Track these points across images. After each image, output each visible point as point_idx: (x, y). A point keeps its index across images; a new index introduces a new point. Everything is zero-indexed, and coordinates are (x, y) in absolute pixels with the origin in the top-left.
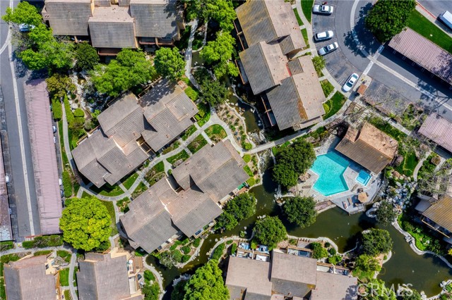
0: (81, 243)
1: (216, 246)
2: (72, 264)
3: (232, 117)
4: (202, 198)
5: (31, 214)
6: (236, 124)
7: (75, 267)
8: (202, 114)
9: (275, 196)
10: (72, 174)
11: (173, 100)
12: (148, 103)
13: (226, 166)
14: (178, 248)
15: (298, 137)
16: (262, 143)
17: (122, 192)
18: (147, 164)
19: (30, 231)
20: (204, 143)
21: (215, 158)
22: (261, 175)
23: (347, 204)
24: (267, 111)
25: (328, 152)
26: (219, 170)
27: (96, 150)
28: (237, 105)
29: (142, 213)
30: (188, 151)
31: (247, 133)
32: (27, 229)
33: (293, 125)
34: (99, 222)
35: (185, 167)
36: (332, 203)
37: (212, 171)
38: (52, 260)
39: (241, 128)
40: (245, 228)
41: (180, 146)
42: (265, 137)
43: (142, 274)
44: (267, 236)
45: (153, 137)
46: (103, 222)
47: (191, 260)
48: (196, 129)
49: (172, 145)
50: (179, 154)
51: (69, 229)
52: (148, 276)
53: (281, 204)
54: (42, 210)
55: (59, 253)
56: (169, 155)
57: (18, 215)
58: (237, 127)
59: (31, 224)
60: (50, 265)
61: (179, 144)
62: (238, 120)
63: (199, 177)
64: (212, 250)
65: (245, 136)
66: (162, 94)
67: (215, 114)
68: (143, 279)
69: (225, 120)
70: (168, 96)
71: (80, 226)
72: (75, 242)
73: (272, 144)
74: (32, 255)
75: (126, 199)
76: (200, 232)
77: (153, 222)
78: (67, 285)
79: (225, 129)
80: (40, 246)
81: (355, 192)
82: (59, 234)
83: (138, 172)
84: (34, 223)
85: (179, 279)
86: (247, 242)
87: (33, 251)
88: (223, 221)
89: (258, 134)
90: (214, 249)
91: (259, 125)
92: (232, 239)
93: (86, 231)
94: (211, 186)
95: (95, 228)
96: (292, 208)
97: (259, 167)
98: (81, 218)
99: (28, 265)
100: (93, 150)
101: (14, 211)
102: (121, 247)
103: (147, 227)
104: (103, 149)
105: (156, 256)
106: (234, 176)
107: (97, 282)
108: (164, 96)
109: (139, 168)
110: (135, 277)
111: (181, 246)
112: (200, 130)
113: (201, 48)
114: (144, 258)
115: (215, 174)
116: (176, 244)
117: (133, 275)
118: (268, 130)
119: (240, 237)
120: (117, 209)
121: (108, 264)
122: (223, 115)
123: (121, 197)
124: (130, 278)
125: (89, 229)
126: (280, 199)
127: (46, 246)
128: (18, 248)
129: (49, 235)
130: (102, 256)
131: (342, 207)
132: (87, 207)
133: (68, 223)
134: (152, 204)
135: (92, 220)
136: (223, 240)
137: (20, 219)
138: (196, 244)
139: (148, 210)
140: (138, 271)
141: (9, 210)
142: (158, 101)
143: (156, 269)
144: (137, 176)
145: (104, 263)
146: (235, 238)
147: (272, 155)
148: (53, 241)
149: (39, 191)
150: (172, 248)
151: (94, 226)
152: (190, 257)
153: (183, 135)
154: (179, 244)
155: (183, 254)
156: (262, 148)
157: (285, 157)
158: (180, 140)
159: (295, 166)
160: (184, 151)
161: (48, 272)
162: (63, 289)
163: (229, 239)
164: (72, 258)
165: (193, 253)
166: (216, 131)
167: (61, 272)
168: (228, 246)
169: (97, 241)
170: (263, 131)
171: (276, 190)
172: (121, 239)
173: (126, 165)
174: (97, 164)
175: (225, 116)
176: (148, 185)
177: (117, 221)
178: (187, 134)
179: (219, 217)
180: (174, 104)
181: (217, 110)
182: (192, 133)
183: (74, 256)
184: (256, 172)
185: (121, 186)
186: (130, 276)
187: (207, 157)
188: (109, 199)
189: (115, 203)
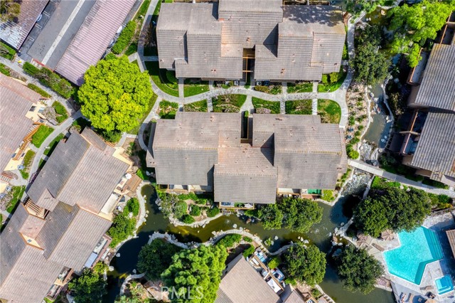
0: (94, 113)
1: (229, 232)
2: (61, 129)
3: (360, 109)
4: (266, 170)
5: (59, 39)
6: (359, 119)
7: (61, 134)
8: (334, 79)
9: (336, 230)
10: (138, 32)
11: (325, 35)
12: (293, 17)
13: (324, 156)
14: (188, 201)
15: (414, 186)
16: (369, 162)
17: (177, 94)
18: (229, 86)
19: (43, 57)
20: (307, 111)
21: (317, 137)
22: (339, 196)
23: (405, 298)
24: (411, 132)
25: (431, 228)
26: (314, 154)
27: (192, 21)
28: (376, 99)
29: (187, 134)
30: (283, 107)
31: (363, 139)
32: (42, 52)
33: (434, 170)
34: (133, 104)
35: (273, 121)
36: (391, 286)
37: (305, 149)
38: (43, 106)
39: (360, 128)
40: (276, 238)
41: (279, 95)
42: (379, 158)
43: (128, 199)
44: (301, 268)
45: (266, 59)
46: (138, 108)
47: (192, 225)
48: (310, 90)
49: (272, 87)
50: (270, 102)
51: (95, 85)
52: (132, 206)
53: (335, 243)
54: (76, 43)
55: (56, 104)
56: (258, 95)
57: (45, 29)
58: (357, 123)
59: (52, 50)
60: (36, 110)
61: (280, 92)
62: (364, 117)
63: (284, 144)
64: (222, 233)
65: (358, 140)
66: (316, 19)
67: (345, 91)
68: (124, 204)
69: (350, 106)
70: (322, 25)
71: (109, 91)
72: (88, 105)
73: (379, 173)
74: (26, 83)
75: (175, 105)
76: (229, 204)
77: (193, 153)
78: (38, 146)
79: (342, 115)
80: (42, 80)
81: (424, 293)
82: (73, 84)
83: (211, 87)
84: (55, 51)
85: (162, 236)
86: (267, 254)
87: (30, 80)
88: (265, 213)
89: (373, 149)
90: (225, 233)
91: (383, 140)
92: (253, 238)
93: (111, 103)
94: (288, 165)
95: (124, 108)
96: (353, 260)
97: (345, 184)
98: (118, 83)
99: (13, 90)
100: (189, 19)
101: (44, 21)
102: (127, 152)
103: (181, 153)
104: (202, 26)
105: (159, 191)
106: (321, 175)
107: (77, 169)
108: (317, 23)
109: (217, 83)
110: (119, 196)
111: (193, 203)
112: (315, 95)
113: (387, 8)
114: (144, 183)
115: (306, 155)
116: (190, 196)
117: (119, 192)
118: (389, 154)
119: (263, 243)
120: (156, 107)
121: (104, 159)
122: (352, 99)
123: (171, 99)
124: (114, 193)
125: (117, 103)
126: (339, 237)
127: (48, 86)
128: (16, 65)
129: (62, 77)
130: (105, 146)
131: (397, 298)
132: (134, 77)
133: (98, 78)
134: (206, 132)
135: (127, 96)
136: (242, 232)
137: (43, 35)
138: (210, 213)
139: (196, 135)
140: (127, 191)
141: (39, 16)
142: (306, 22)
143: (146, 205)
144: (206, 90)
145: (101, 154)
146: (257, 240)
147: (369, 184)
148: (62, 86)
149: (90, 20)
150: (182, 197)
151: (124, 104)
152: (193, 221)
153: (292, 85)
154: (193, 198)
155: (188, 212)
156: (365, 167)
157: (393, 199)
158: (284, 89)
159: (396, 217)
160: (278, 104)
161: (29, 115)
162: (30, 147)
163: (250, 235)
164: (66, 121)
165: (200, 220)
166: (331, 111)
167: (42, 127)
168: (243, 242)
169: (113, 124)
170: (381, 150)
171: (342, 224)
172: (134, 144)
173: (211, 67)
174: (182, 38)
175: (354, 102)
176: (210, 108)
177: (147, 121)
178: (297, 88)
179: (266, 206)
180: (323, 40)
181: (350, 87)
182: (302, 91)
183: (70, 121)
184: (338, 188)
185: (181, 87)
186: (116, 191)
187: (308, 129)
188: (157, 91)
189: (159, 100)
